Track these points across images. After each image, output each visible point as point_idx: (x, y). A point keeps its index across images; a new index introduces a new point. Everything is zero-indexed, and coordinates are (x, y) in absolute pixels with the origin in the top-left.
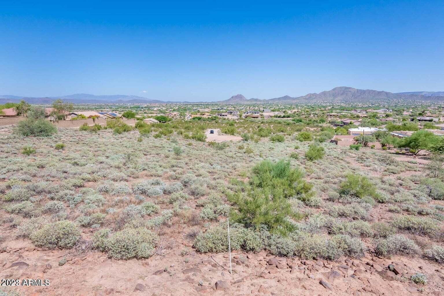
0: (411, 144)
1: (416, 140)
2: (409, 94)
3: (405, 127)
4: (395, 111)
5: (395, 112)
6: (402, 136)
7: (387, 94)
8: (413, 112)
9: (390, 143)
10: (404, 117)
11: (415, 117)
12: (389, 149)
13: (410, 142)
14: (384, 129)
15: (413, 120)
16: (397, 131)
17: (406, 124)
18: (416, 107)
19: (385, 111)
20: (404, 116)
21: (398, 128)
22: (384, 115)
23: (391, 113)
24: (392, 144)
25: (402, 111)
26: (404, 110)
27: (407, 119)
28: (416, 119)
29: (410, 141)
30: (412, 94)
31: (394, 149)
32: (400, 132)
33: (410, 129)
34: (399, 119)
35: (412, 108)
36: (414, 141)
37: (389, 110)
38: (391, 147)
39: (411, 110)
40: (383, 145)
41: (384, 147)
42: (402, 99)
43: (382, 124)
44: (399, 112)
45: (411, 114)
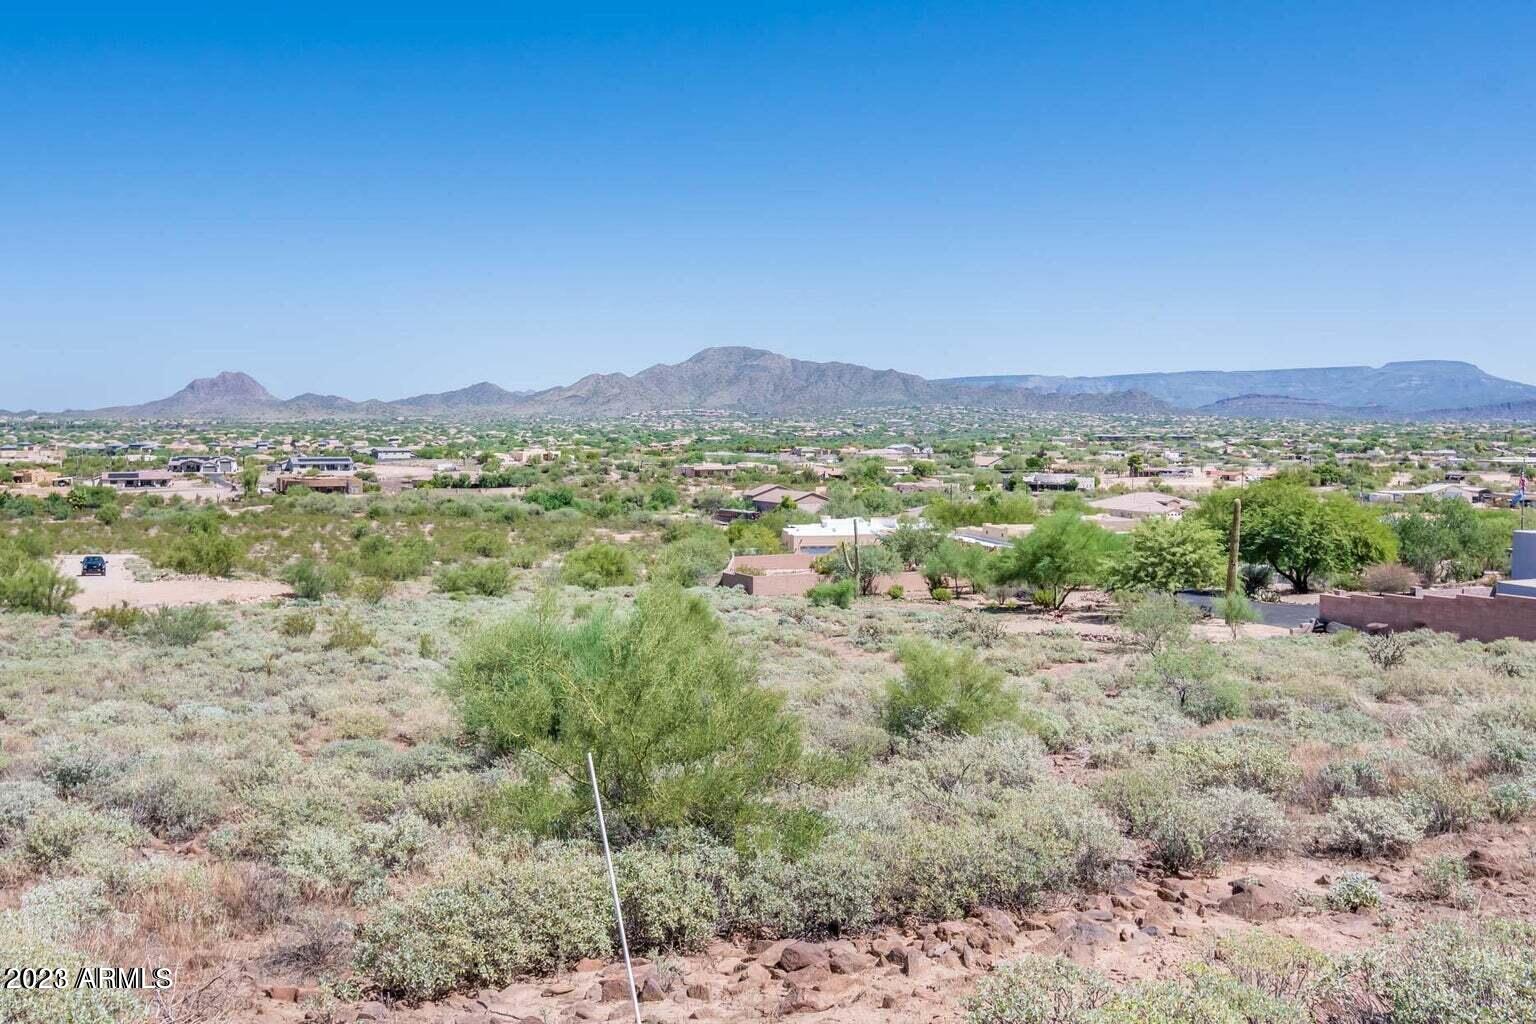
0: (1040, 565)
1: (1053, 548)
2: (985, 384)
3: (994, 512)
4: (944, 451)
5: (946, 457)
6: (992, 545)
7: (907, 381)
8: (1008, 455)
9: (961, 570)
10: (979, 474)
11: (1016, 474)
12: (957, 598)
13: (1037, 559)
14: (919, 522)
15: (1010, 486)
16: (972, 528)
17: (997, 500)
18: (1013, 436)
19: (908, 453)
20: (977, 470)
21: (970, 517)
22: (906, 468)
23: (933, 461)
24: (964, 576)
25: (967, 450)
26: (973, 448)
27: (991, 483)
28: (1021, 482)
29: (1034, 554)
30: (992, 383)
31: (974, 596)
32: (981, 529)
33: (1011, 517)
34: (964, 487)
35: (1002, 441)
36: (1049, 551)
37: (921, 449)
38: (964, 590)
39: (999, 449)
40: (935, 583)
41: (939, 590)
42: (962, 404)
43: (908, 503)
44: (960, 457)
45: (1000, 462)
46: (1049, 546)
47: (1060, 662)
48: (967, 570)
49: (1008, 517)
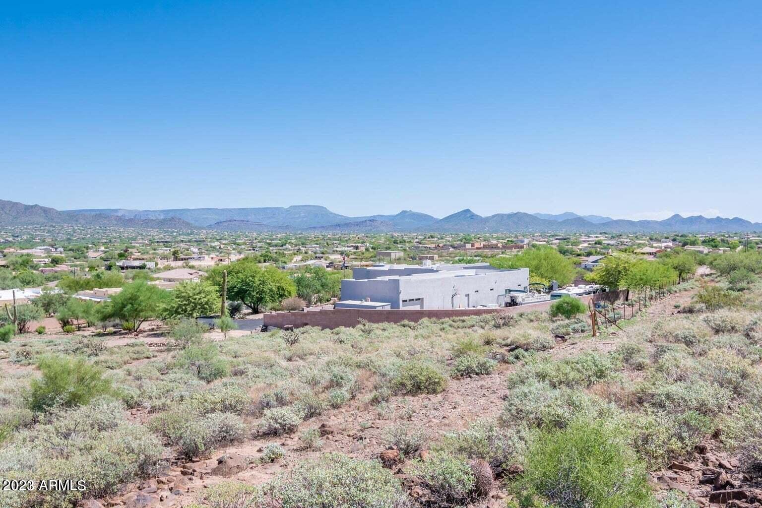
0: (125, 309)
1: (133, 299)
2: (93, 213)
3: (100, 282)
4: (70, 250)
5: (71, 253)
6: (99, 300)
7: (46, 211)
8: (108, 251)
9: (80, 315)
10: (91, 262)
11: (112, 261)
12: (79, 330)
13: (124, 306)
14: (55, 289)
15: (109, 268)
16: (87, 291)
17: (101, 275)
18: (110, 241)
19: (48, 251)
20: (90, 259)
21: (86, 285)
22: (46, 260)
23: (63, 255)
24: (83, 318)
25: (84, 249)
26: (87, 248)
27: (98, 267)
28: (115, 265)
29: (122, 303)
30: (98, 213)
31: (88, 328)
32: (92, 292)
33: (110, 284)
34: (82, 268)
35: (104, 244)
36: (131, 301)
37: (56, 249)
38: (83, 325)
39: (103, 248)
40: (65, 323)
41: (67, 327)
42: (80, 224)
43: (48, 279)
44: (79, 253)
45: (103, 255)
46: (130, 299)
47: (137, 359)
48: (84, 315)
49: (108, 285)
